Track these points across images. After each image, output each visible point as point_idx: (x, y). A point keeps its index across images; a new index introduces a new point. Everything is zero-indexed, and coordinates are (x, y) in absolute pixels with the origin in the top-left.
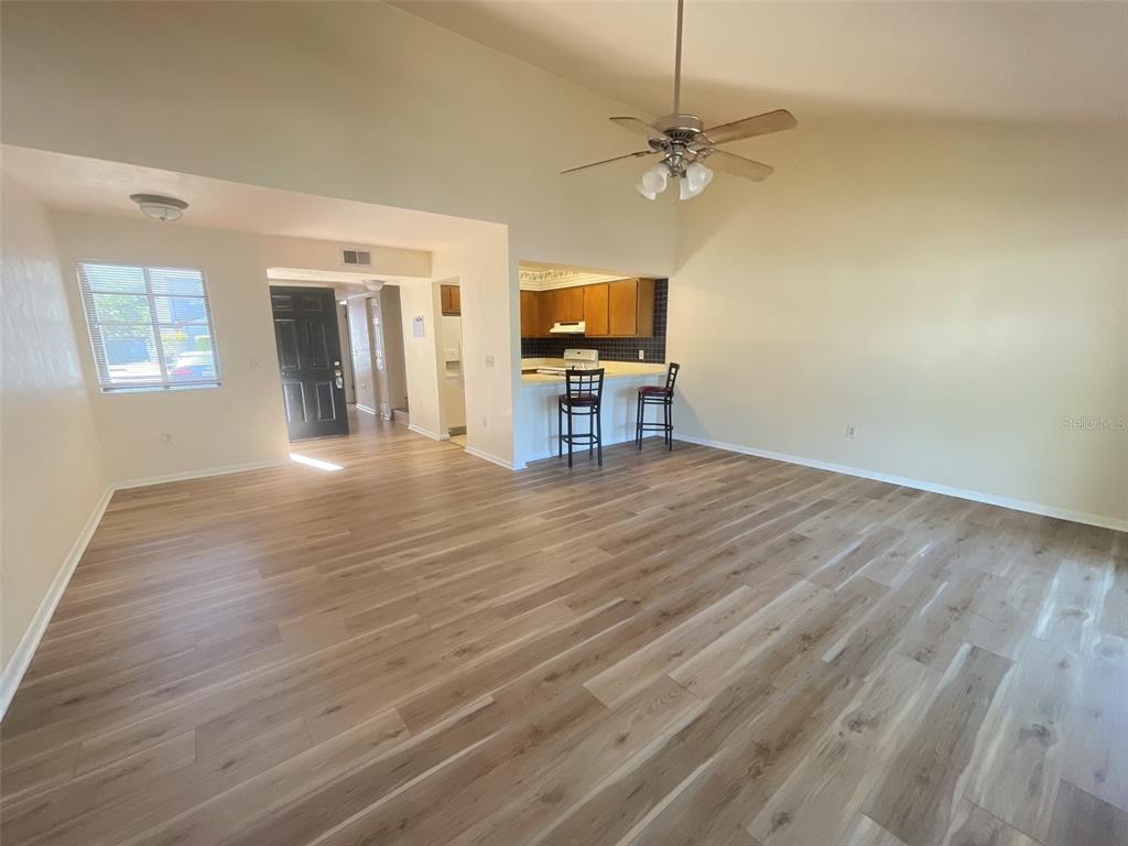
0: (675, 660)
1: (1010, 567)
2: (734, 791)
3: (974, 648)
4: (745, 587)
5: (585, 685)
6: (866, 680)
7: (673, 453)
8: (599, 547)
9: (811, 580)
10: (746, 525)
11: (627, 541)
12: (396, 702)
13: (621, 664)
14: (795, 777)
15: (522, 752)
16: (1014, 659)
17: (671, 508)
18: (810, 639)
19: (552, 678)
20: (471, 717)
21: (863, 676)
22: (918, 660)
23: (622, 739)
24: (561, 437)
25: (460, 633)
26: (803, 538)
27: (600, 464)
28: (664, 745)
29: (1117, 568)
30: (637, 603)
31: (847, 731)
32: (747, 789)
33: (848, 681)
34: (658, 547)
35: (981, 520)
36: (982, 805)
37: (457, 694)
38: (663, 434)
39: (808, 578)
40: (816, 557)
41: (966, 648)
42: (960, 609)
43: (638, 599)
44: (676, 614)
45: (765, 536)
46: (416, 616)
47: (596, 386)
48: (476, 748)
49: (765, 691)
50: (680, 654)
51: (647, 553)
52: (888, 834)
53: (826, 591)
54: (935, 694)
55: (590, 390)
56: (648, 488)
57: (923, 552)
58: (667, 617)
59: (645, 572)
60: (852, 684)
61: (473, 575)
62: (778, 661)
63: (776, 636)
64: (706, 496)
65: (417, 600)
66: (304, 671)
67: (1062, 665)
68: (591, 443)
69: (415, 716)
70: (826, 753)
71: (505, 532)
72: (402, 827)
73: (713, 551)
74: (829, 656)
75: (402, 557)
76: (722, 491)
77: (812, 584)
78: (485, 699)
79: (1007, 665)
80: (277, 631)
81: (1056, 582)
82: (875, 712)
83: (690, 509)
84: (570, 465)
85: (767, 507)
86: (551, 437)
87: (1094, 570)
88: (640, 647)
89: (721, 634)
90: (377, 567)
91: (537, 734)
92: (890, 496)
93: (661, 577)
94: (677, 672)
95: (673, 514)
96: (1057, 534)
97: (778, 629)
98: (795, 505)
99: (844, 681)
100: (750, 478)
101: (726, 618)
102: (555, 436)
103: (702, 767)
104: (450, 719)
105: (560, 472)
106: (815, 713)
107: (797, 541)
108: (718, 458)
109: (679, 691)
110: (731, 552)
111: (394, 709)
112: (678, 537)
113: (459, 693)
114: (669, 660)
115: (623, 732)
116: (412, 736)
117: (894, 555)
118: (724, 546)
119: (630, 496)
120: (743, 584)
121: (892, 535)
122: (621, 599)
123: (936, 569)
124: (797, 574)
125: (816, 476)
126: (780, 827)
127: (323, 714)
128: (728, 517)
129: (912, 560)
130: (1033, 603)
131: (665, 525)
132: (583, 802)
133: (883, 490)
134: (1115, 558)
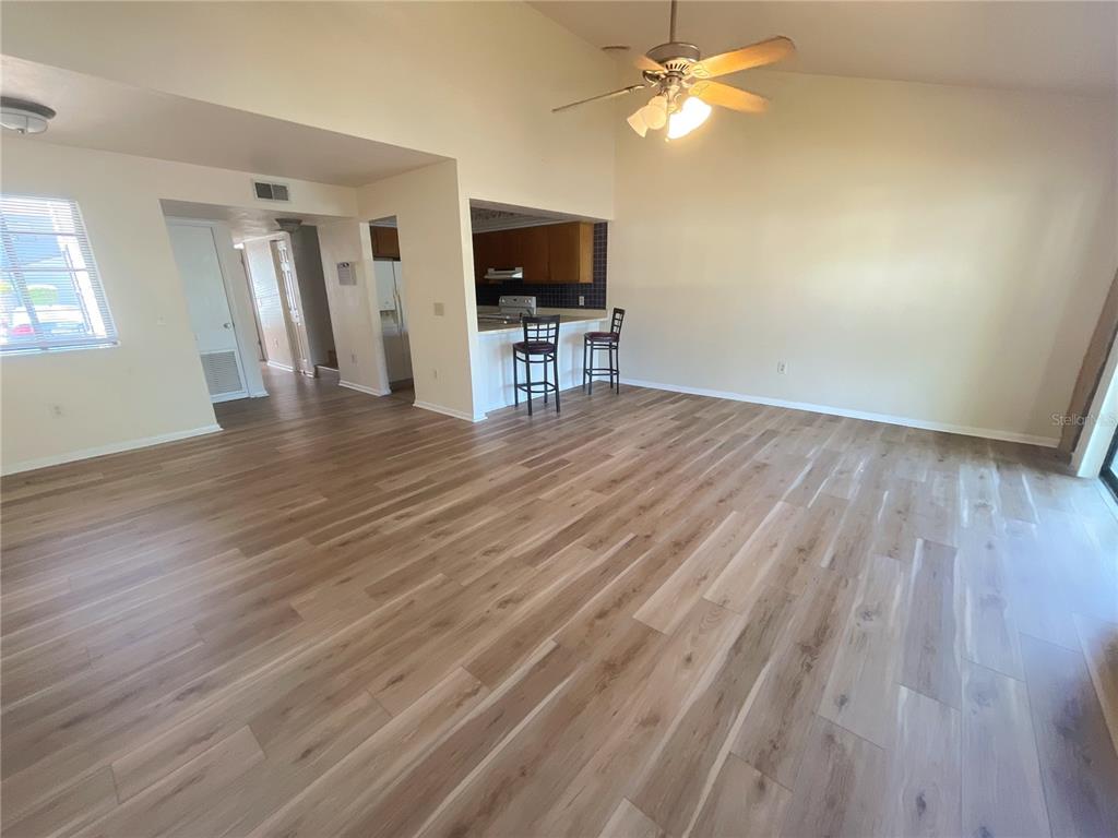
0: (703, 583)
1: (925, 473)
2: (797, 686)
3: (926, 542)
4: (734, 513)
5: (635, 617)
6: (860, 577)
7: (621, 396)
8: (593, 490)
9: (785, 501)
10: (712, 459)
11: (615, 482)
12: (460, 661)
13: (658, 593)
14: (838, 664)
15: (605, 687)
16: (956, 546)
17: (642, 448)
18: (805, 550)
19: (602, 615)
20: (542, 664)
21: (856, 575)
22: (891, 556)
23: (689, 659)
24: (517, 386)
25: (494, 586)
26: (765, 465)
27: (558, 410)
28: (725, 658)
29: (998, 468)
30: (648, 537)
31: (861, 621)
32: (806, 681)
33: (847, 581)
34: (645, 484)
35: (893, 437)
36: (976, 660)
37: (518, 645)
38: (608, 379)
39: (784, 498)
40: (782, 481)
41: (920, 542)
42: (904, 511)
43: (649, 533)
44: (687, 542)
45: (733, 465)
46: (441, 575)
47: (552, 333)
48: (560, 692)
49: (787, 599)
50: (705, 578)
51: (637, 491)
52: (922, 696)
53: (801, 508)
54: (913, 581)
55: (548, 337)
56: (612, 430)
57: (860, 467)
58: (680, 546)
59: (643, 508)
60: (850, 581)
61: (482, 529)
62: (787, 572)
63: (777, 551)
64: (668, 434)
65: (434, 559)
66: (345, 646)
67: (990, 546)
68: (546, 391)
69: (486, 672)
70: (855, 641)
71: (494, 484)
72: (523, 774)
73: (694, 484)
74: (825, 563)
75: (397, 518)
76: (680, 429)
77: (787, 504)
78: (547, 645)
79: (953, 552)
80: (293, 611)
81: (961, 482)
82: (876, 603)
83: (659, 447)
84: (530, 413)
85: (723, 440)
86: (505, 387)
87: (983, 471)
88: (668, 575)
89: (732, 556)
90: (375, 531)
91: (612, 668)
92: (818, 423)
93: (660, 510)
94: (711, 592)
95: (644, 453)
96: (949, 443)
97: (776, 545)
98: (746, 437)
99: (844, 582)
100: (697, 415)
101: (730, 541)
102: (510, 386)
103: (765, 671)
104: (522, 669)
105: (520, 421)
106: (833, 610)
107: (760, 468)
108: (663, 398)
109: (719, 609)
110: (709, 483)
111: (461, 668)
112: (659, 474)
113: (520, 642)
114: (698, 584)
115: (687, 653)
116: (492, 691)
117: (841, 473)
118: (702, 477)
119: (599, 439)
120: (731, 511)
121: (832, 457)
122: (631, 536)
123: (874, 482)
124: (773, 498)
125: (755, 409)
126: (843, 707)
127: (388, 685)
128: (694, 451)
129: (856, 475)
130: (952, 499)
131: (643, 464)
132: (679, 718)
133: (811, 418)
134: (995, 460)
